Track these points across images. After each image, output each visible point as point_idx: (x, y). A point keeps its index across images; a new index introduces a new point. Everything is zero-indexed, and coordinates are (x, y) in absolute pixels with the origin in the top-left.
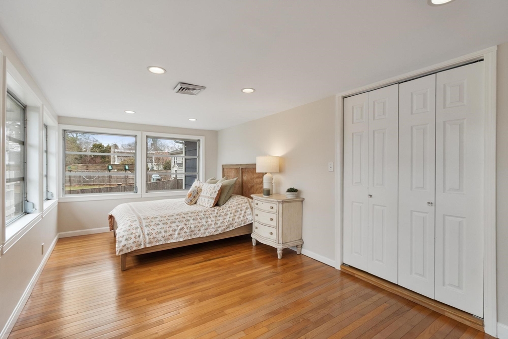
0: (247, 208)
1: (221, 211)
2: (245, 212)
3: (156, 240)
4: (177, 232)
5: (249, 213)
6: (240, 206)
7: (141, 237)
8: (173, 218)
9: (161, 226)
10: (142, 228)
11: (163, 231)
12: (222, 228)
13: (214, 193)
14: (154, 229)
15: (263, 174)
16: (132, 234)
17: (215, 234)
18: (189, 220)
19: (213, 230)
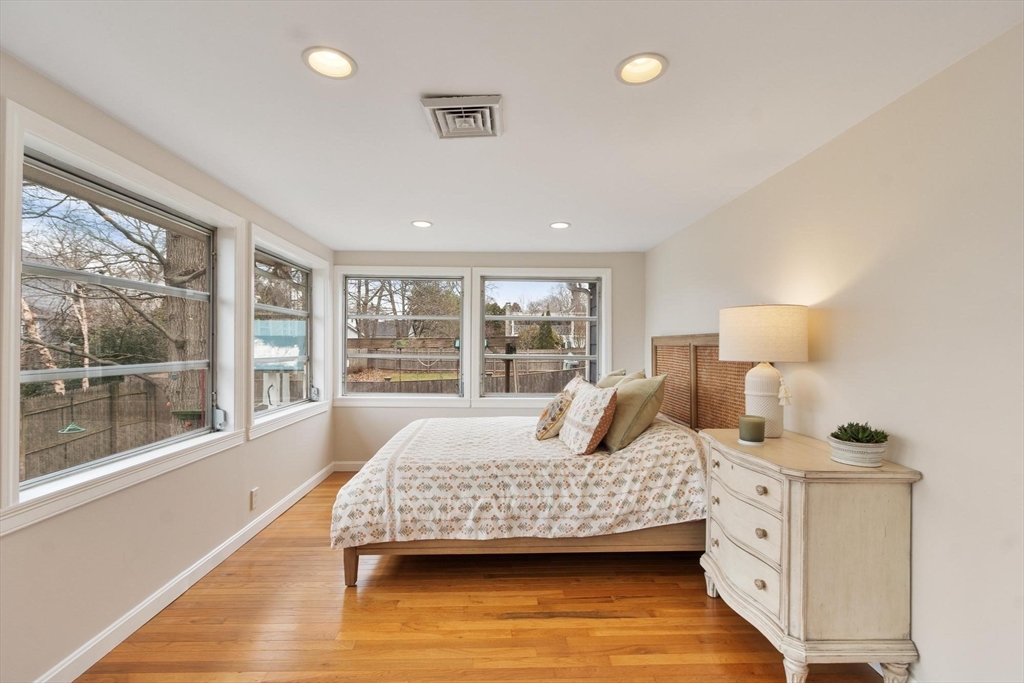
0: (690, 470)
1: (604, 470)
2: (684, 482)
3: (419, 525)
4: (471, 515)
5: (697, 485)
6: (667, 460)
7: (385, 514)
8: (467, 474)
9: (435, 491)
10: (390, 492)
11: (436, 505)
12: (602, 522)
13: (592, 413)
14: (417, 499)
15: (745, 367)
16: (365, 503)
17: (581, 534)
18: (506, 486)
19: (575, 524)
